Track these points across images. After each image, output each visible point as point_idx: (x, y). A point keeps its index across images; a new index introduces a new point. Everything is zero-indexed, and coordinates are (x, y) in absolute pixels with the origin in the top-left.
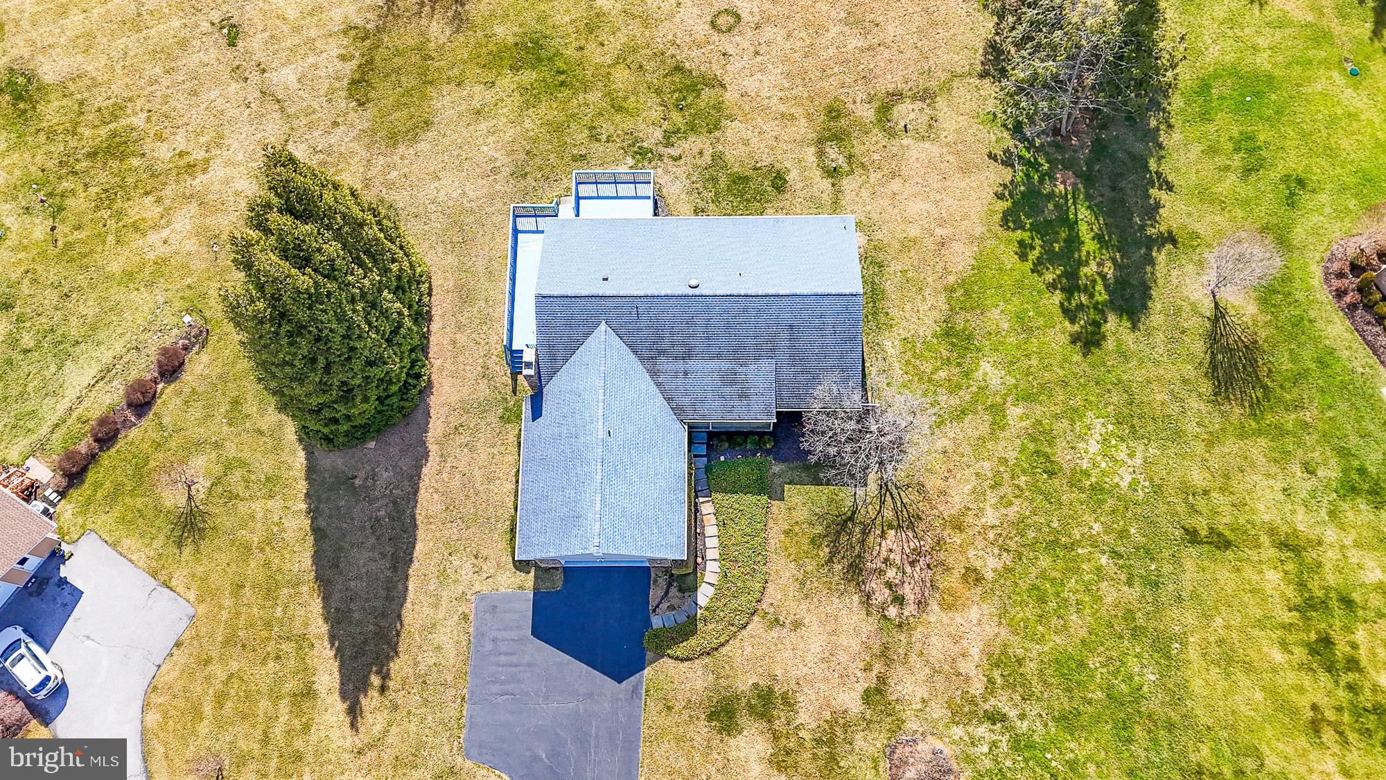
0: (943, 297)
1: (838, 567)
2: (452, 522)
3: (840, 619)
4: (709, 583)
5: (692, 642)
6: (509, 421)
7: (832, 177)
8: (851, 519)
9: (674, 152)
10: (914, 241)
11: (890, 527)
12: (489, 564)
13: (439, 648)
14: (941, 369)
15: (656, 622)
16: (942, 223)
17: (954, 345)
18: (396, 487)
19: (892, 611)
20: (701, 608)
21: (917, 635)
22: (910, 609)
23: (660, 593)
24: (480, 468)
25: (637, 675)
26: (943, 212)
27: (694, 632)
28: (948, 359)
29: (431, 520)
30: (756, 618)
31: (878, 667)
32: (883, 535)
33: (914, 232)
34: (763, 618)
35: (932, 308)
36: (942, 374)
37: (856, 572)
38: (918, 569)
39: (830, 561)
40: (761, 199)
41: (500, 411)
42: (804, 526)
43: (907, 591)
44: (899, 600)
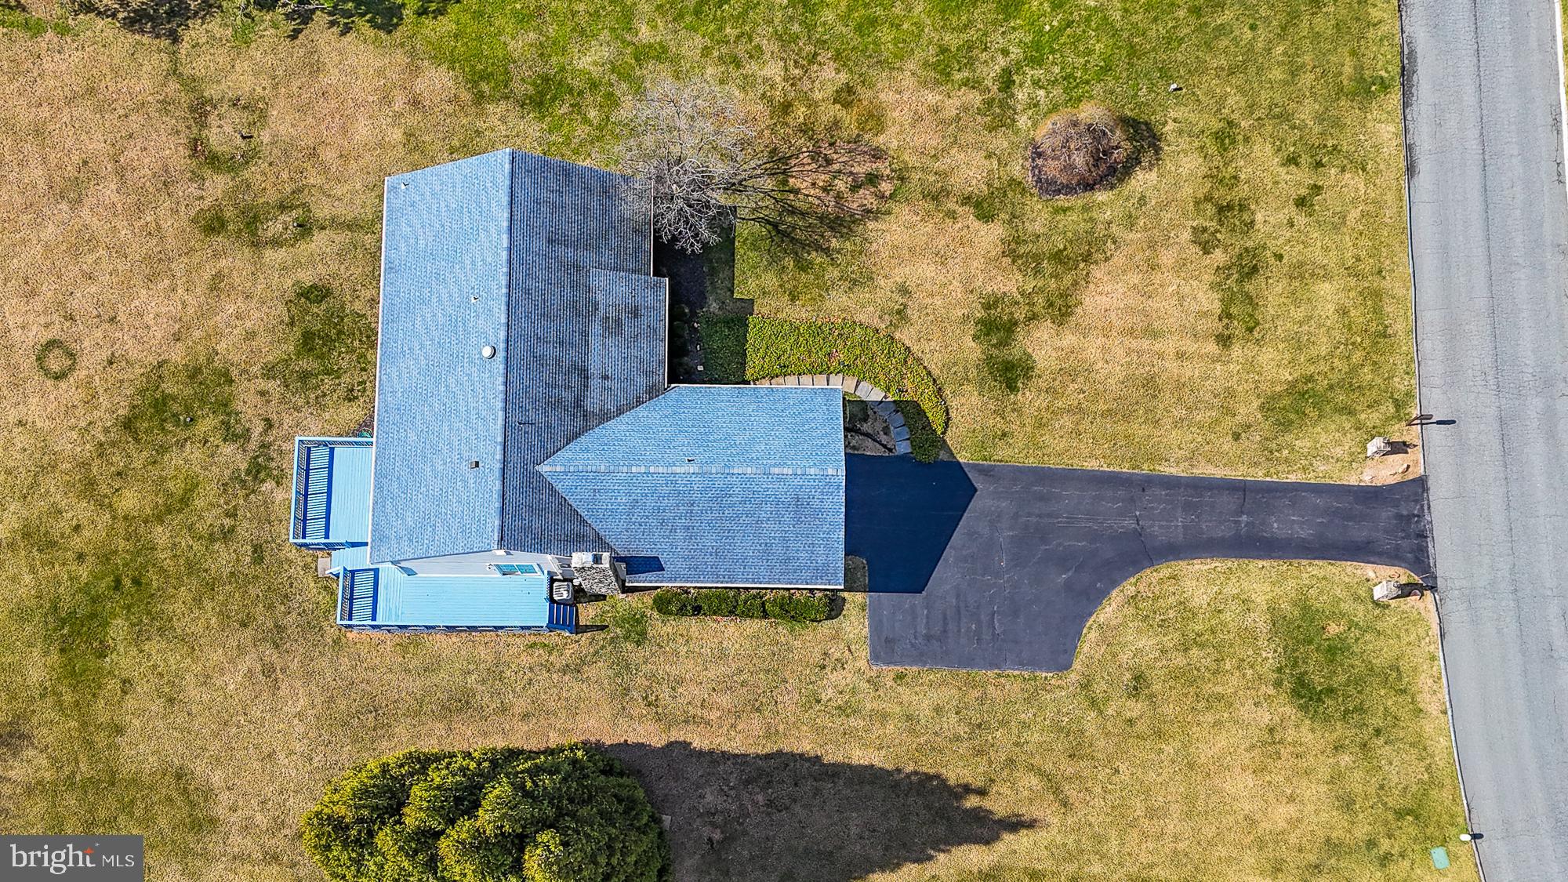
0: (490, 108)
1: (834, 243)
2: (776, 702)
3: (896, 243)
4: (857, 386)
5: (926, 406)
6: (643, 634)
7: (311, 229)
8: (775, 226)
9: (258, 428)
10: (409, 135)
11: (785, 182)
12: (833, 650)
13: (938, 710)
14: (585, 114)
15: (903, 448)
16: (386, 99)
17: (554, 99)
18: (726, 781)
19: (886, 187)
20: (885, 397)
21: (912, 160)
22: (883, 168)
23: (869, 443)
24: (706, 669)
25: (966, 470)
26: (371, 99)
27: (916, 405)
28: (571, 105)
29: (773, 730)
30: (897, 335)
31: (951, 205)
32: (796, 192)
33: (397, 135)
34: (896, 327)
35: (503, 120)
36: (592, 114)
37: (841, 223)
38: (835, 156)
39: (827, 251)
40: (338, 316)
41: (630, 646)
42: (786, 279)
43: (861, 169)
44: (873, 179)
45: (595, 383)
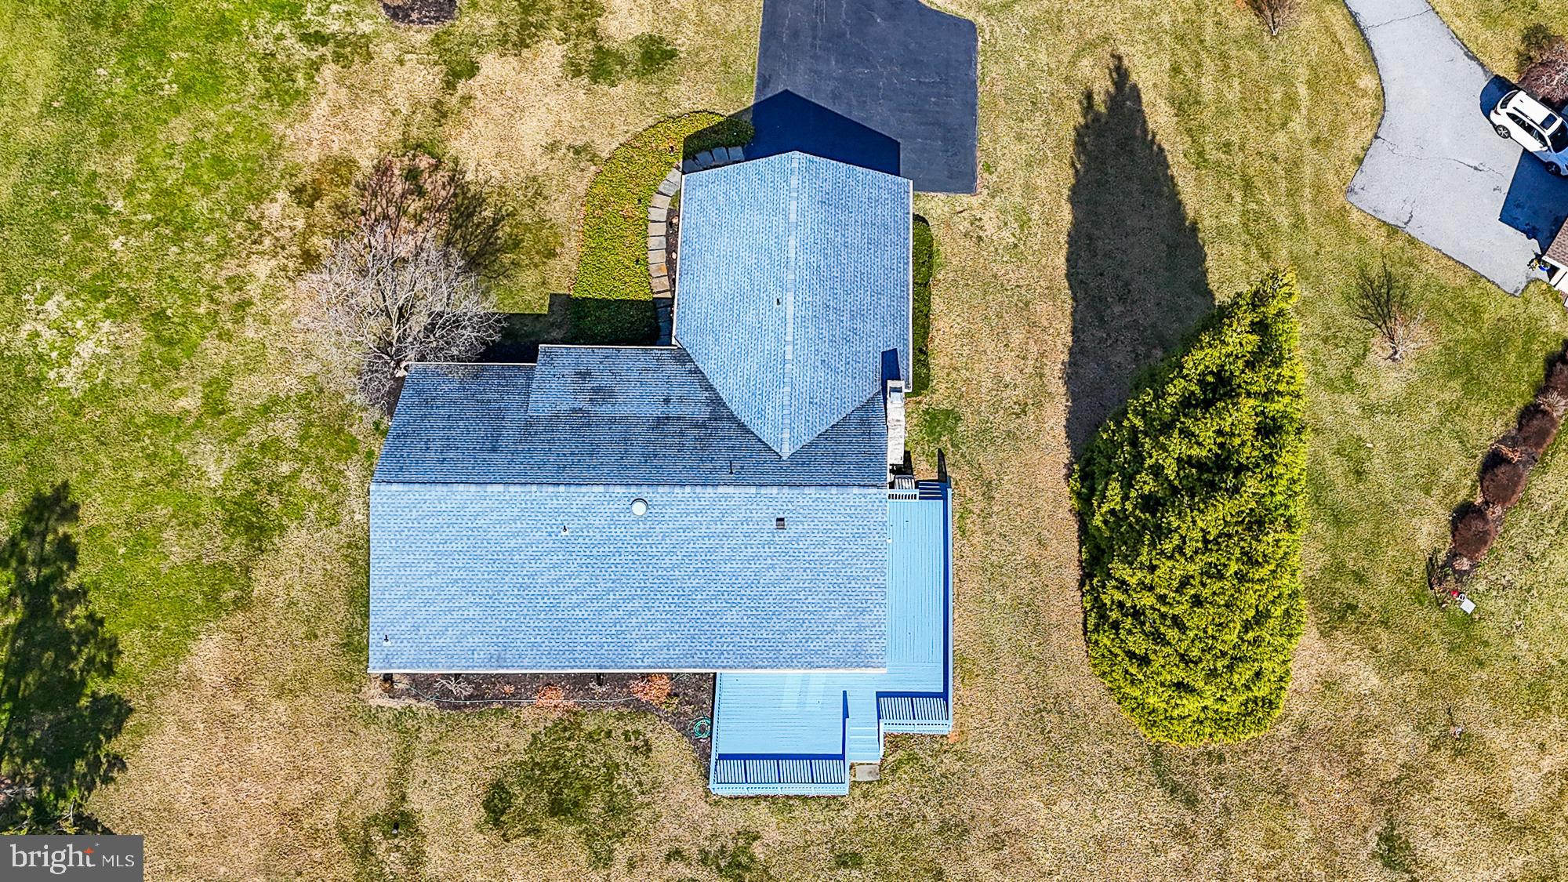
0: (258, 590)
1: (488, 213)
2: (1018, 286)
3: (493, 154)
4: (664, 195)
5: (690, 130)
6: (947, 413)
7: (402, 813)
10: (281, 692)
12: (961, 228)
13: (1019, 138)
14: (284, 477)
15: (737, 155)
16: (227, 722)
17: (257, 512)
18: (1102, 341)
19: (424, 162)
20: (678, 168)
21: (396, 135)
22: (400, 164)
24: (985, 351)
25: (763, 98)
27: (688, 140)
28: (270, 493)
29: (1046, 291)
30: (605, 155)
31: (453, 101)
33: (280, 709)
34: (595, 155)
35: (276, 575)
36: (285, 468)
37: (464, 207)
38: (379, 209)
39: (497, 222)
40: (532, 770)
41: (961, 428)
42: (527, 262)
43: (399, 185)
44: (412, 174)
45: (673, 410)
